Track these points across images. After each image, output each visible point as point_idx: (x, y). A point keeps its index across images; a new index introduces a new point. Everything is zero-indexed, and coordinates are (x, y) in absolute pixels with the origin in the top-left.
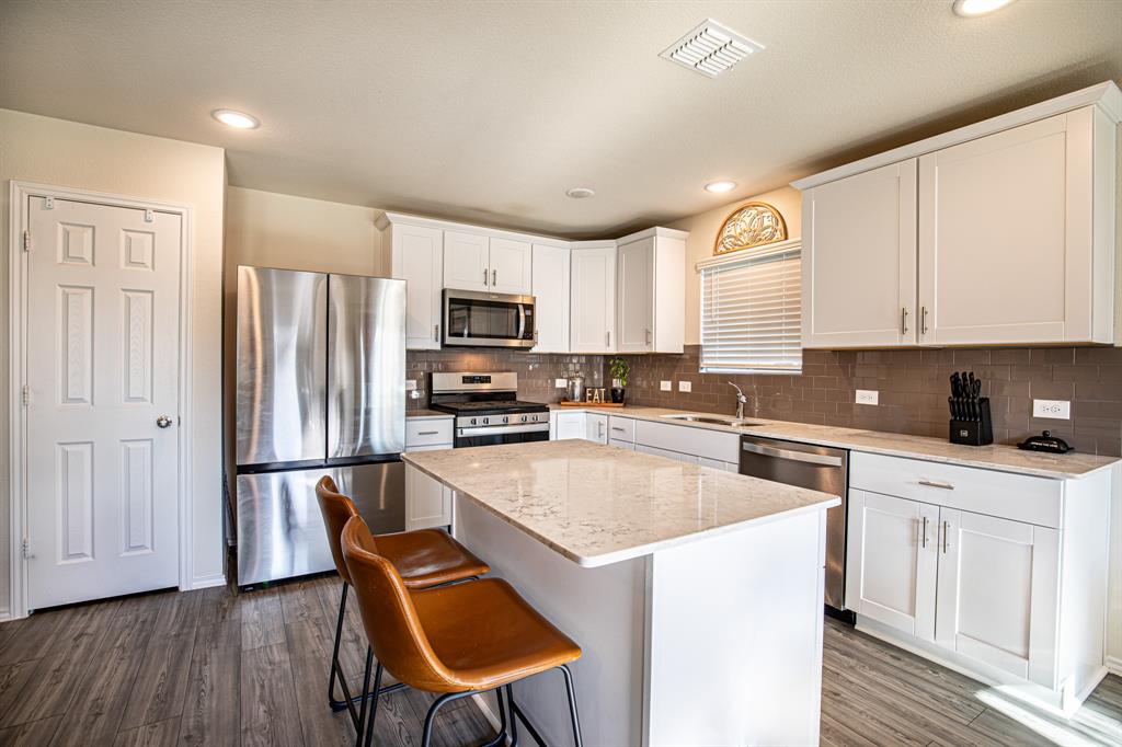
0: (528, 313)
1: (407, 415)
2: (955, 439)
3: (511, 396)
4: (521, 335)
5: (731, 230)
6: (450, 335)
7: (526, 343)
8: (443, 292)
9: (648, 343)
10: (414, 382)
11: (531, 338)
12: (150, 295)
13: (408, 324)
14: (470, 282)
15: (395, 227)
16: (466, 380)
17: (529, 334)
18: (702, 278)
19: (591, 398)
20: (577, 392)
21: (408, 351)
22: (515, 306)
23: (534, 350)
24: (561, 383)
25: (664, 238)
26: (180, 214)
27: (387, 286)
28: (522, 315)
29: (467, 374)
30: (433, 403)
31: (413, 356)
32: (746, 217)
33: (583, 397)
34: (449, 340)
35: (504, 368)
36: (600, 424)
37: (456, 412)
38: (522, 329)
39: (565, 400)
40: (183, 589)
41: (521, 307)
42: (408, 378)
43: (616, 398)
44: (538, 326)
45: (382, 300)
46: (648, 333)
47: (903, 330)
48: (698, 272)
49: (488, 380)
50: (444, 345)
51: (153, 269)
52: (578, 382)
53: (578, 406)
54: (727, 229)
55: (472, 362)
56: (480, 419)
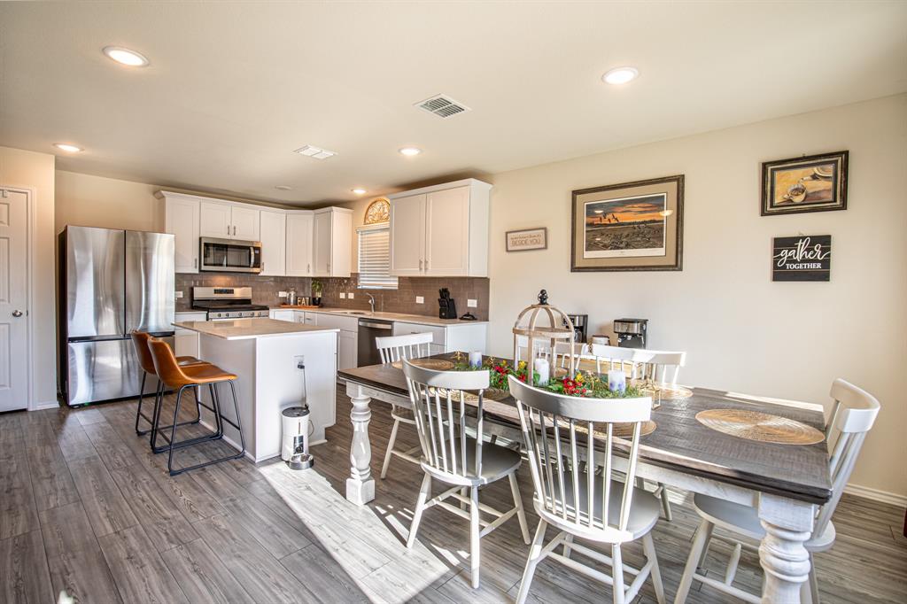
0: (257, 252)
1: (176, 311)
2: (441, 317)
3: (247, 301)
4: (252, 266)
5: (371, 212)
6: (205, 265)
7: (256, 270)
8: (200, 239)
9: (329, 271)
10: (181, 293)
11: (259, 267)
12: (6, 240)
13: (177, 258)
14: (218, 232)
15: (167, 199)
16: (216, 292)
17: (258, 264)
18: (360, 236)
19: (300, 303)
20: (292, 299)
21: (176, 274)
22: (248, 248)
23: (261, 274)
24: (282, 294)
25: (337, 212)
26: (27, 193)
27: (160, 238)
28: (252, 253)
29: (218, 288)
30: (195, 305)
31: (180, 277)
32: (378, 205)
33: (296, 303)
34: (203, 268)
35: (243, 284)
36: (301, 317)
37: (208, 310)
38: (252, 261)
39: (284, 304)
40: (31, 409)
41: (252, 249)
42: (176, 290)
43: (316, 303)
44: (264, 259)
45: (157, 245)
46: (328, 266)
47: (421, 269)
48: (358, 232)
49: (232, 292)
50: (200, 271)
51: (8, 224)
52: (292, 293)
53: (291, 307)
54: (370, 210)
55: (221, 281)
56: (223, 314)
